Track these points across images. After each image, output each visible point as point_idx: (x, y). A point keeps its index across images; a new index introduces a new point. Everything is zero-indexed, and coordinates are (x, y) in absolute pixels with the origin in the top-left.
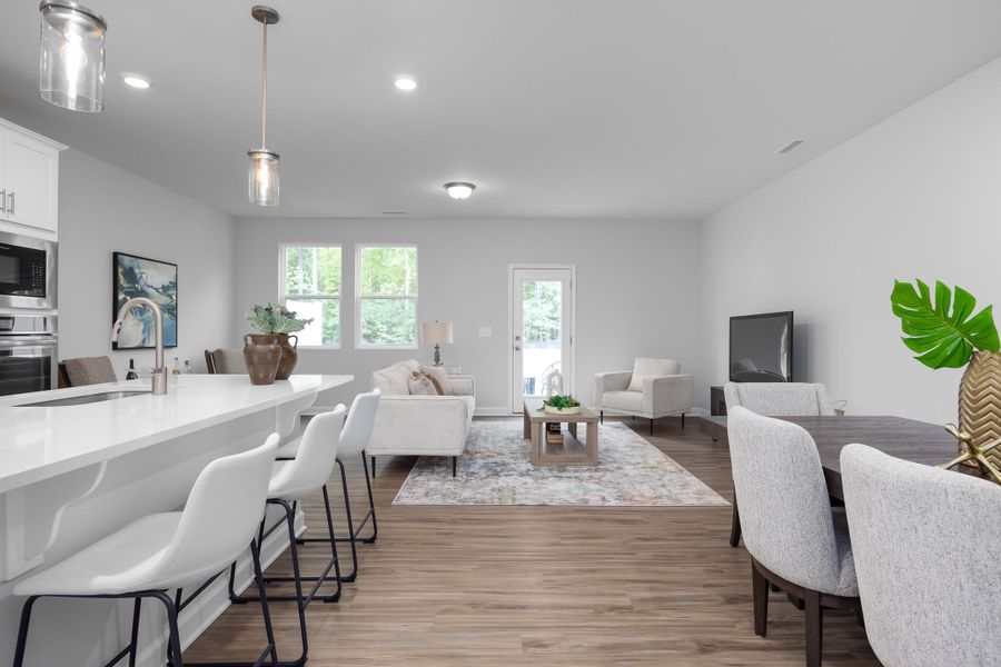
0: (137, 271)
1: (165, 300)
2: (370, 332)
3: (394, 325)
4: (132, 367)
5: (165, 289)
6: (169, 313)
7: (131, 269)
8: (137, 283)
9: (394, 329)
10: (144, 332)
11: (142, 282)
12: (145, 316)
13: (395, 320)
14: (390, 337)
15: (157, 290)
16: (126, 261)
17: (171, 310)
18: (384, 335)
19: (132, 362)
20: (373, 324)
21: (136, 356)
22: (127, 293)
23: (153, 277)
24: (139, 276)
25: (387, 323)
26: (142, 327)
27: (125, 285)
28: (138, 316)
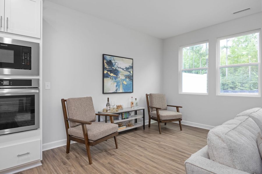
0: (113, 62)
1: (127, 73)
2: (233, 86)
3: (243, 83)
4: (108, 101)
5: (127, 69)
6: (129, 78)
7: (110, 61)
8: (113, 66)
9: (244, 85)
10: (116, 86)
11: (115, 66)
12: (117, 80)
13: (244, 82)
14: (242, 88)
15: (123, 69)
16: (108, 58)
17: (131, 78)
18: (239, 87)
19: (108, 99)
20: (235, 83)
21: (110, 96)
22: (108, 71)
23: (120, 64)
24: (114, 64)
25: (240, 83)
26: (116, 84)
27: (107, 67)
28: (114, 80)
